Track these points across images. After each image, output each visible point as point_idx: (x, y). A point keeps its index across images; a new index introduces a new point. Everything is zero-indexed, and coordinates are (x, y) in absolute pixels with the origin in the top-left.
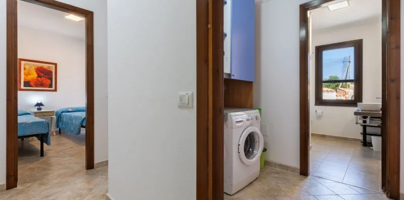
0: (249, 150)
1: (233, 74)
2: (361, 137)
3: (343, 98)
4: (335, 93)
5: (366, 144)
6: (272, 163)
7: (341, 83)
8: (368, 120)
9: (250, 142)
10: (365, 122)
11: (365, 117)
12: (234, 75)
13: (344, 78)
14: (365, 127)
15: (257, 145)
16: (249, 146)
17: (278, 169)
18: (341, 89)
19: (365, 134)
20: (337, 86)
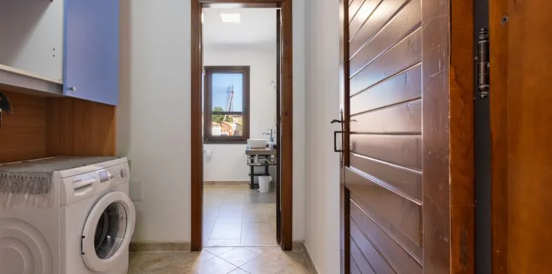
0: (106, 238)
1: (68, 85)
2: (249, 179)
3: (227, 133)
4: (220, 128)
5: (254, 186)
6: (150, 244)
7: (225, 116)
8: (256, 159)
9: (109, 222)
10: (252, 161)
11: (252, 156)
12: (72, 89)
13: (228, 110)
14: (252, 168)
15: (122, 224)
16: (105, 231)
17: (160, 252)
18: (226, 122)
19: (252, 175)
20: (222, 119)
